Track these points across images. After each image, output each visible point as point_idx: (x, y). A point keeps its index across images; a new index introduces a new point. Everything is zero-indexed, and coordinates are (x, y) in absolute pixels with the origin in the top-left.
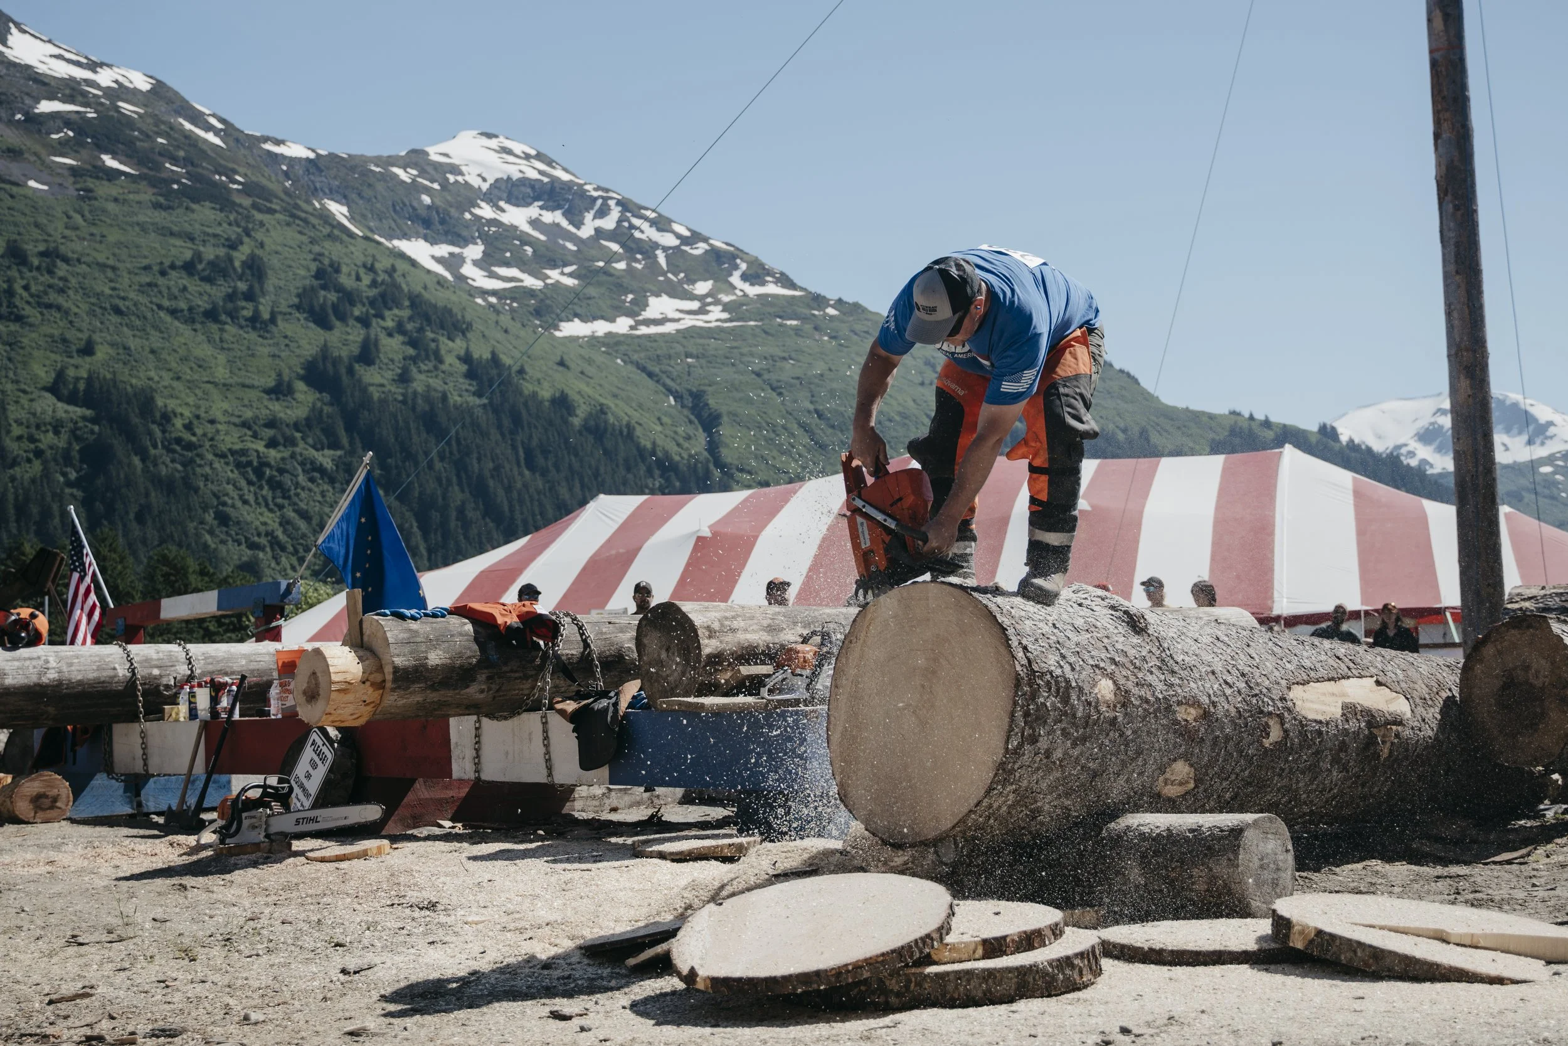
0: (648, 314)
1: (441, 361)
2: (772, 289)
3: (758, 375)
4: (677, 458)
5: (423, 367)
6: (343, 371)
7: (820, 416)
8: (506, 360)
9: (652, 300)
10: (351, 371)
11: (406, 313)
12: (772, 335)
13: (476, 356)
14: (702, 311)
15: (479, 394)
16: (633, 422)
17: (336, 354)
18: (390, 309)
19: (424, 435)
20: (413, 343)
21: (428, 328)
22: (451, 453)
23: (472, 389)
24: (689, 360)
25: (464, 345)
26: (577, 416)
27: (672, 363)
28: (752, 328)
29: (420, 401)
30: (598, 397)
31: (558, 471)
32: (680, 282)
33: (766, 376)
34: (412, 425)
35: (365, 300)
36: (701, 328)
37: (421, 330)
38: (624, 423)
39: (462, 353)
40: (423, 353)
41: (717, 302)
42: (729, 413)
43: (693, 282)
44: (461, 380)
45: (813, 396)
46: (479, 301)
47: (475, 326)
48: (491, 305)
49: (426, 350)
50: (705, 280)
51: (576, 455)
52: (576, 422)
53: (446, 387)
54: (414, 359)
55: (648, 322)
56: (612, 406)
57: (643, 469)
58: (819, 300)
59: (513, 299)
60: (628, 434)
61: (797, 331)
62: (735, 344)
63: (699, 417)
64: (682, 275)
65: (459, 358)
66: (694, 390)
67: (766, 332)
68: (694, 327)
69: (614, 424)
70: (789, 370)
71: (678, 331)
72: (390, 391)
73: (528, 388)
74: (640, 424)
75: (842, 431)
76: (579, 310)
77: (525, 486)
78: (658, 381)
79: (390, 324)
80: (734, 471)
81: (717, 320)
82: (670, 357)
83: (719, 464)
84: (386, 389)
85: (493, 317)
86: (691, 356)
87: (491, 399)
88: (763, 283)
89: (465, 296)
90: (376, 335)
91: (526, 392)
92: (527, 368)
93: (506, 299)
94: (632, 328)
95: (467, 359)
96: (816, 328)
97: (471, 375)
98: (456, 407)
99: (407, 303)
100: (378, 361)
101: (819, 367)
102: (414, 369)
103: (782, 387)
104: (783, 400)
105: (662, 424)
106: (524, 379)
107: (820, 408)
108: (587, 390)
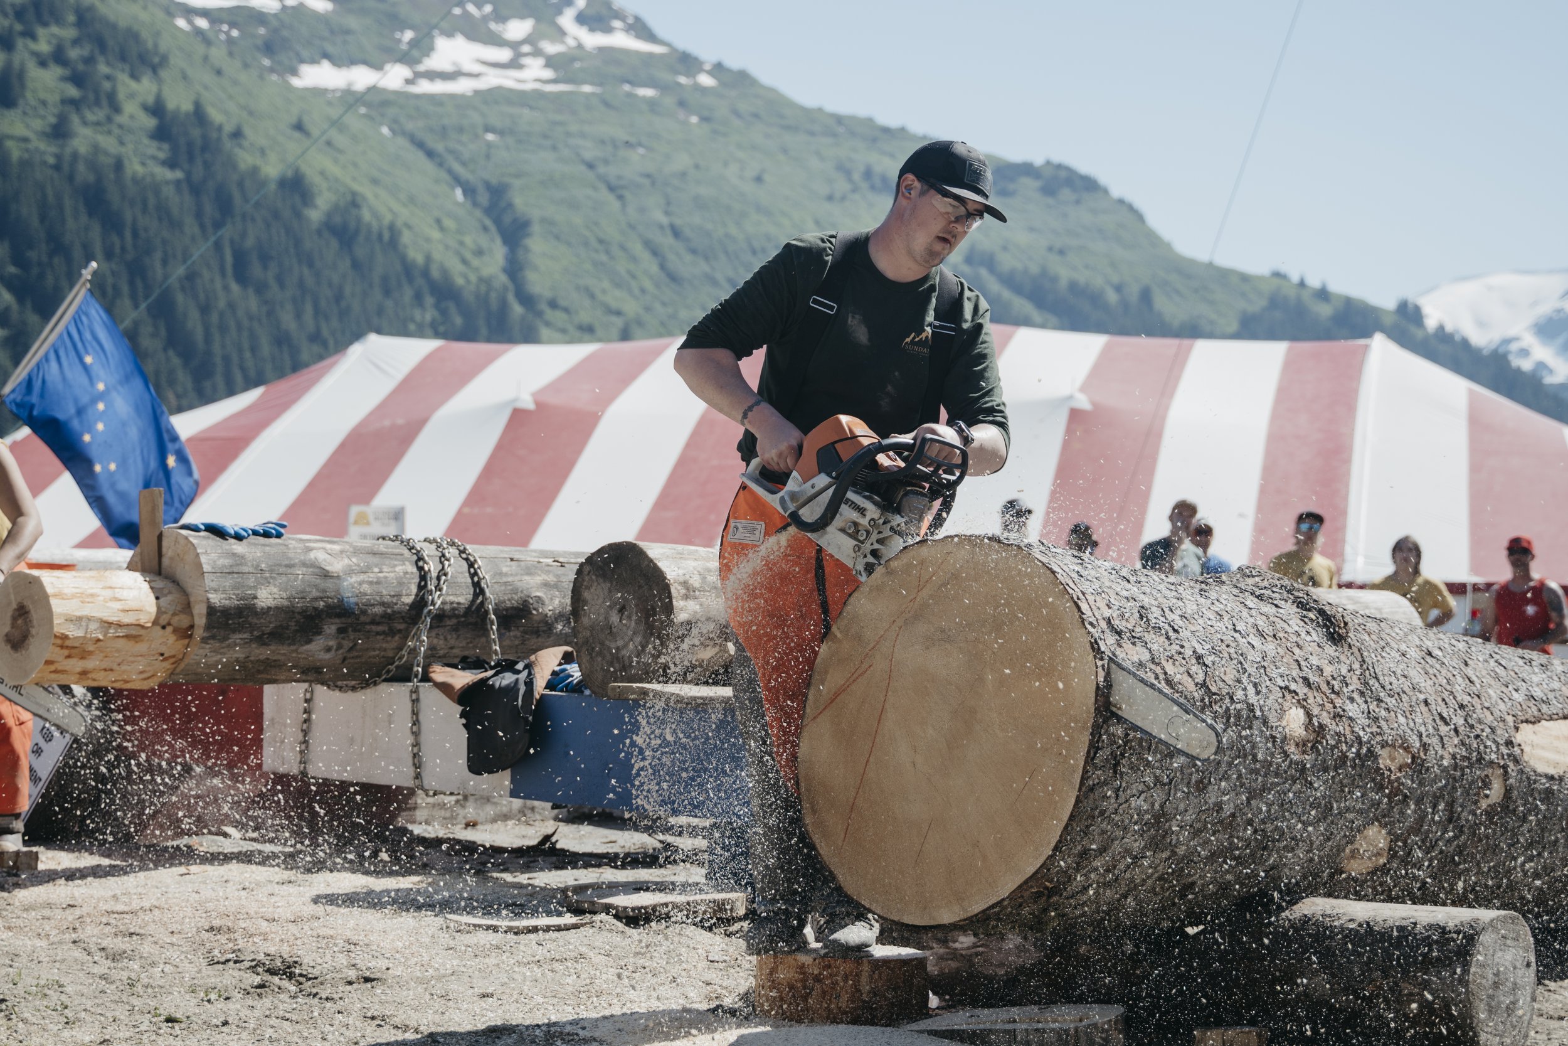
0: (433, 62)
1: (116, 108)
2: (621, 40)
3: (591, 166)
4: (460, 281)
5: (90, 117)
7: (676, 233)
8: (215, 116)
9: (442, 44)
11: (68, 33)
12: (615, 109)
13: (171, 104)
14: (514, 64)
15: (171, 164)
16: (399, 223)
18: (45, 24)
19: (84, 218)
20: (77, 79)
21: (101, 59)
22: (123, 249)
23: (162, 155)
24: (490, 137)
25: (154, 88)
27: (464, 138)
28: (587, 96)
29: (81, 167)
30: (349, 181)
31: (282, 285)
32: (485, 19)
33: (602, 169)
34: (68, 203)
35: (9, 10)
36: (511, 90)
37: (89, 60)
38: (386, 222)
39: (151, 100)
40: (91, 96)
41: (537, 53)
42: (543, 220)
43: (502, 19)
44: (146, 141)
45: (668, 203)
46: (181, 23)
47: (172, 61)
48: (198, 32)
49: (96, 92)
50: (522, 17)
51: (311, 265)
52: (315, 215)
53: (123, 149)
54: (75, 103)
55: (432, 75)
56: (370, 196)
57: (408, 293)
58: (687, 62)
59: (233, 25)
60: (391, 240)
61: (652, 104)
62: (559, 118)
63: (498, 222)
64: (488, 8)
65: (145, 108)
66: (494, 182)
67: (607, 104)
68: (499, 88)
69: (370, 225)
70: (636, 162)
71: (477, 92)
72: (37, 149)
73: (245, 159)
74: (408, 226)
75: (706, 258)
76: (330, 49)
77: (232, 306)
78: (441, 165)
79: (43, 47)
80: (543, 306)
81: (537, 80)
82: (461, 130)
83: (527, 300)
84: (31, 146)
85: (201, 49)
86: (493, 131)
87: (189, 175)
88: (609, 30)
89: (161, 15)
90: (22, 65)
91: (242, 166)
92: (247, 131)
93: (222, 22)
94: (408, 82)
95: (157, 109)
96: (682, 104)
97: (161, 134)
98: (135, 181)
99: (72, 18)
100: (21, 102)
101: (682, 161)
102: (75, 120)
103: (623, 187)
104: (624, 206)
105: (442, 229)
106: (240, 146)
107: (678, 222)
108: (334, 170)
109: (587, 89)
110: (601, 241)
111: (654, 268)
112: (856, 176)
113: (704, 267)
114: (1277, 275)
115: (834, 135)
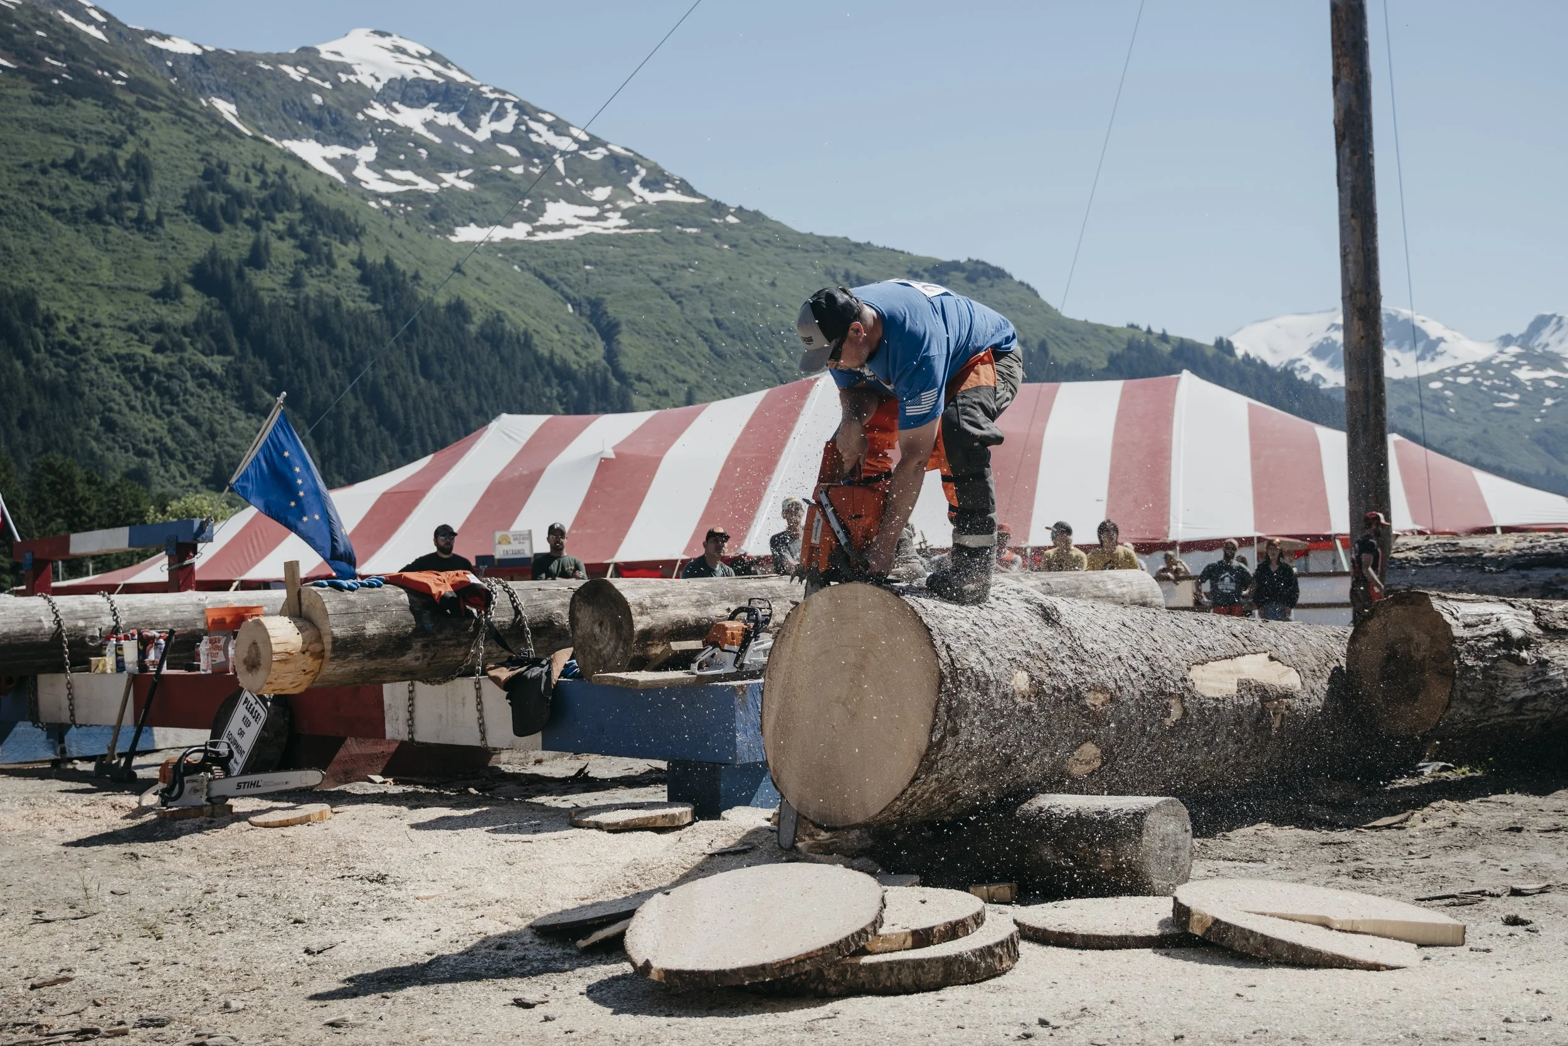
0: (546, 220)
1: (333, 265)
2: (672, 196)
3: (658, 283)
4: (575, 367)
5: (315, 271)
6: (232, 274)
7: (719, 324)
8: (400, 265)
9: (550, 206)
10: (240, 275)
11: (297, 216)
12: (672, 243)
13: (369, 261)
14: (601, 217)
15: (373, 300)
16: (530, 330)
17: (225, 257)
18: (281, 212)
19: (316, 341)
20: (304, 247)
21: (320, 232)
22: (344, 360)
23: (365, 294)
24: (588, 267)
25: (358, 250)
26: (473, 323)
27: (570, 270)
28: (652, 235)
29: (312, 306)
30: (495, 304)
31: (454, 378)
32: (578, 187)
33: (666, 285)
34: (305, 332)
35: (254, 203)
36: (599, 235)
37: (312, 233)
38: (522, 330)
39: (355, 257)
40: (315, 257)
41: (616, 209)
42: (628, 321)
43: (592, 188)
44: (355, 286)
45: (712, 305)
46: (373, 204)
47: (368, 229)
48: (385, 209)
49: (318, 254)
50: (604, 186)
51: (473, 363)
52: (473, 329)
53: (339, 292)
54: (306, 264)
55: (546, 228)
56: (509, 313)
57: (540, 378)
58: (719, 208)
59: (408, 203)
60: (525, 342)
61: (697, 238)
62: (634, 251)
63: (597, 325)
64: (580, 181)
65: (352, 263)
66: (593, 298)
68: (592, 233)
69: (511, 332)
70: (689, 277)
71: (576, 237)
72: (281, 296)
73: (423, 294)
74: (537, 332)
75: (741, 340)
76: (475, 215)
77: (420, 393)
78: (555, 289)
79: (280, 227)
80: (633, 380)
81: (616, 227)
82: (568, 264)
83: (621, 377)
84: (277, 294)
85: (387, 221)
86: (590, 264)
87: (385, 306)
88: (663, 190)
89: (358, 200)
90: (267, 238)
91: (421, 299)
92: (422, 274)
93: (400, 202)
94: (529, 234)
95: (360, 263)
96: (716, 236)
97: (364, 280)
98: (349, 313)
99: (298, 206)
100: (268, 265)
101: (719, 276)
102: (305, 274)
103: (681, 296)
104: (682, 309)
105: (560, 332)
106: (419, 285)
107: (720, 317)
108: (485, 297)
109: (651, 230)
110: (668, 334)
111: (706, 350)
112: (839, 278)
113: (740, 346)
114: (1133, 327)
115: (822, 251)
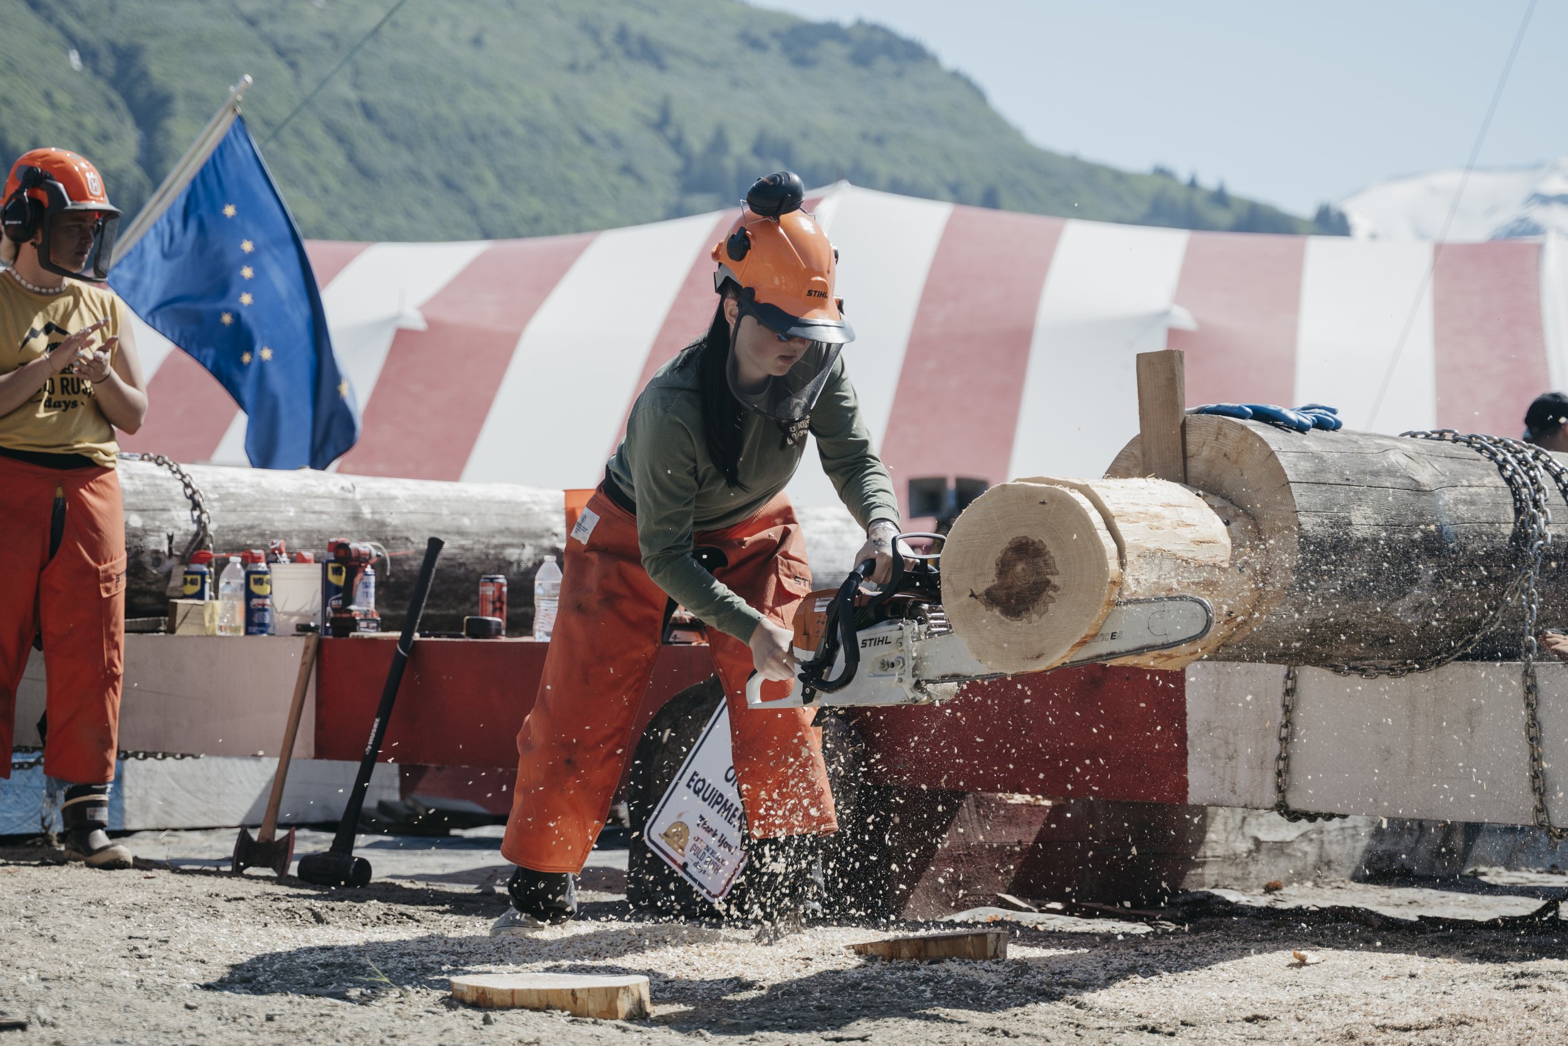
3: (252, 22)
7: (369, 112)
33: (267, 27)
42: (190, 96)
45: (357, 73)
63: (128, 97)
66: (122, 43)
70: (313, 17)
75: (409, 147)
78: (49, 19)
101: (372, 15)
103: (296, 51)
104: (298, 75)
105: (53, 105)
107: (371, 97)
111: (339, 160)
112: (607, 38)
113: (406, 158)
114: (1161, 172)
